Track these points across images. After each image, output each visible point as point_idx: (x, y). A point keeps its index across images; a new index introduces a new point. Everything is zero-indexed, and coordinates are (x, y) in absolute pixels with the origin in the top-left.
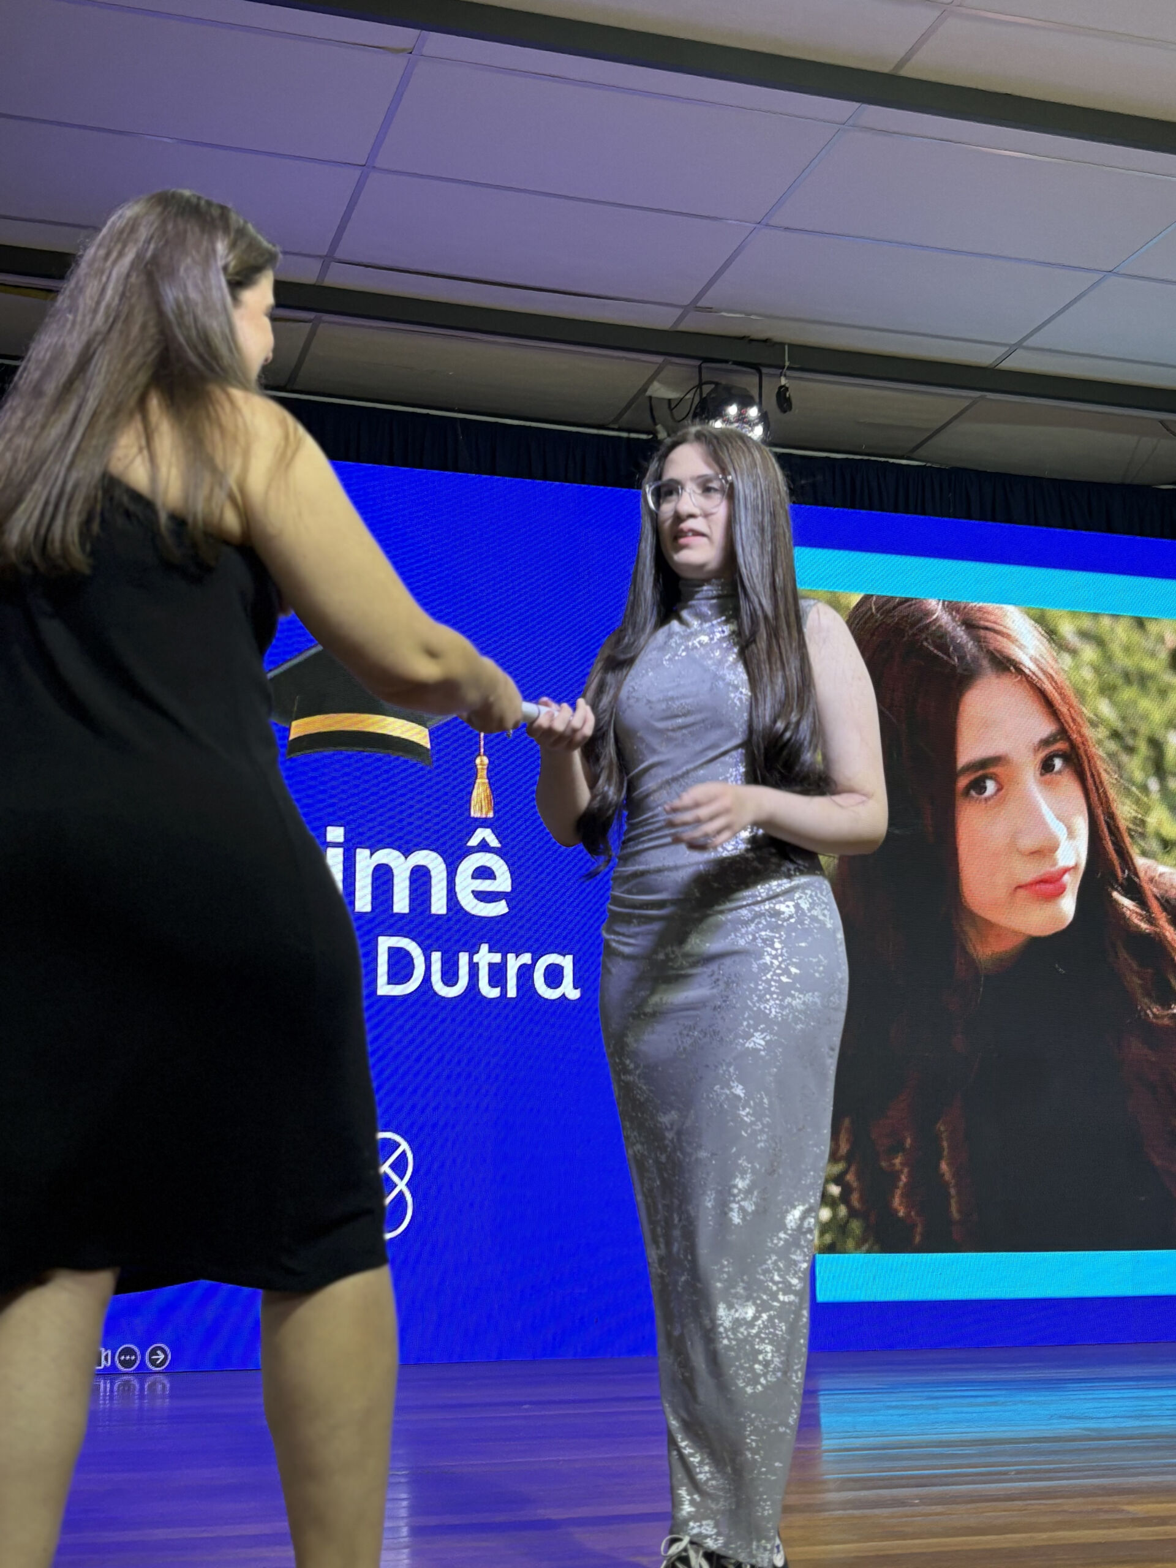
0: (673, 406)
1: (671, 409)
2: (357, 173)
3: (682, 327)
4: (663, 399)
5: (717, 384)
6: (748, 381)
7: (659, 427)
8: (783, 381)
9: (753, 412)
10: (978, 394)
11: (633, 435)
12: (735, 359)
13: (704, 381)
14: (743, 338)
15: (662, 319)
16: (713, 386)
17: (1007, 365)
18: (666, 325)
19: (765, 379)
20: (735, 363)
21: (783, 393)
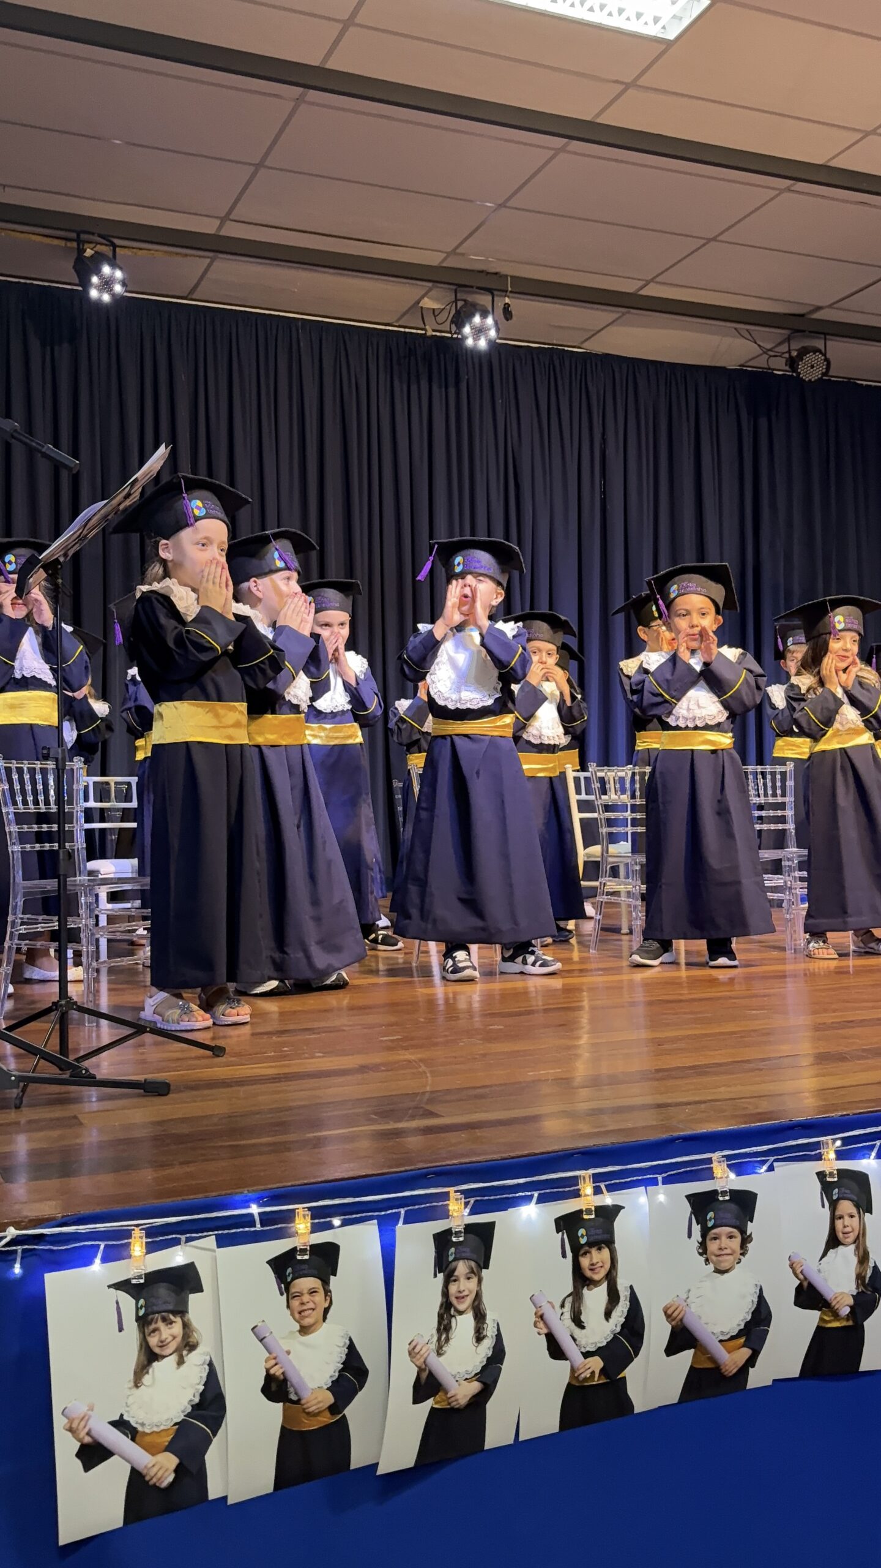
0: (436, 313)
1: (435, 316)
2: (252, 168)
3: (444, 265)
4: (428, 309)
5: (465, 301)
6: (485, 300)
7: (427, 327)
8: (507, 300)
9: (490, 321)
10: (626, 310)
11: (407, 330)
12: (478, 285)
13: (458, 297)
14: (482, 272)
15: (433, 259)
16: (463, 303)
17: (643, 292)
18: (435, 263)
19: (496, 299)
20: (478, 288)
21: (506, 307)
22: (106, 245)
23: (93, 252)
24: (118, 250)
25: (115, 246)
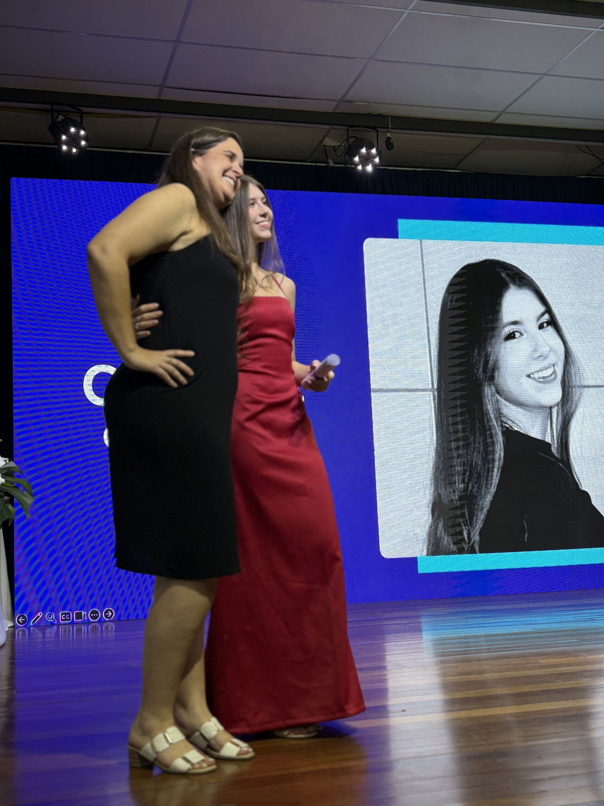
0: (335, 149)
1: (335, 151)
2: (174, 44)
3: (337, 111)
4: (330, 146)
5: (357, 138)
6: (371, 135)
7: (330, 160)
8: (389, 135)
9: (374, 151)
10: (485, 136)
11: (318, 164)
12: (365, 125)
13: (349, 137)
14: (368, 114)
15: (328, 107)
16: (355, 139)
17: (499, 121)
18: (330, 111)
19: (379, 134)
20: (365, 127)
21: (388, 139)
22: (76, 112)
23: (64, 117)
24: (84, 115)
25: (81, 113)
